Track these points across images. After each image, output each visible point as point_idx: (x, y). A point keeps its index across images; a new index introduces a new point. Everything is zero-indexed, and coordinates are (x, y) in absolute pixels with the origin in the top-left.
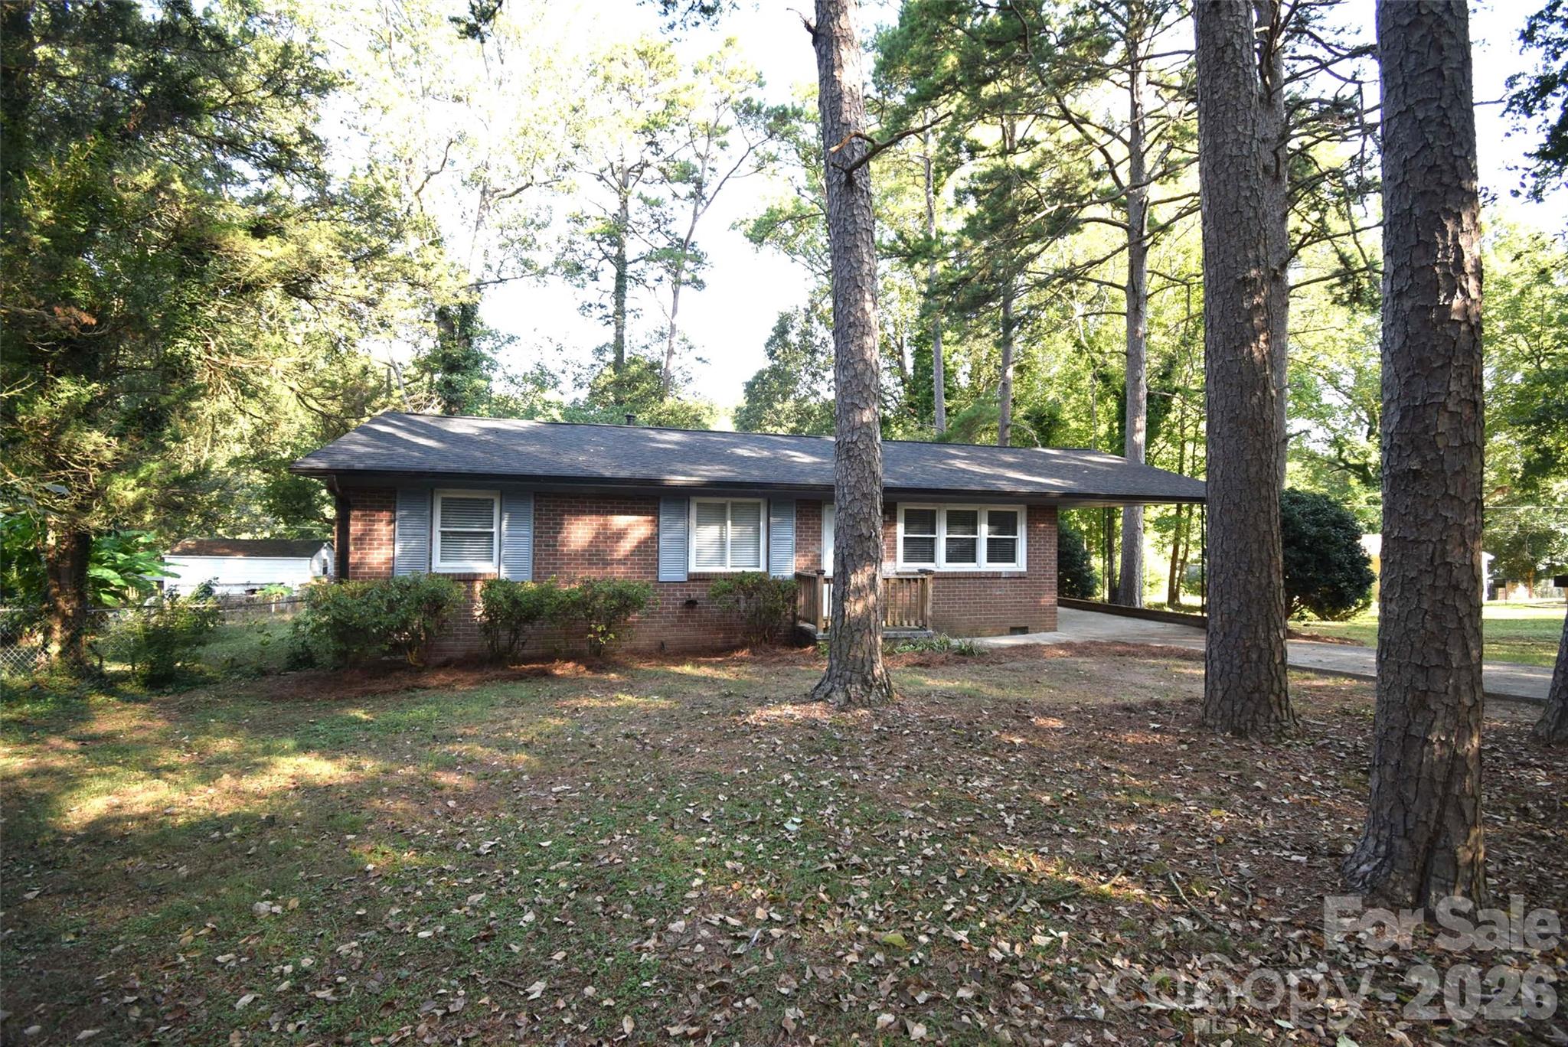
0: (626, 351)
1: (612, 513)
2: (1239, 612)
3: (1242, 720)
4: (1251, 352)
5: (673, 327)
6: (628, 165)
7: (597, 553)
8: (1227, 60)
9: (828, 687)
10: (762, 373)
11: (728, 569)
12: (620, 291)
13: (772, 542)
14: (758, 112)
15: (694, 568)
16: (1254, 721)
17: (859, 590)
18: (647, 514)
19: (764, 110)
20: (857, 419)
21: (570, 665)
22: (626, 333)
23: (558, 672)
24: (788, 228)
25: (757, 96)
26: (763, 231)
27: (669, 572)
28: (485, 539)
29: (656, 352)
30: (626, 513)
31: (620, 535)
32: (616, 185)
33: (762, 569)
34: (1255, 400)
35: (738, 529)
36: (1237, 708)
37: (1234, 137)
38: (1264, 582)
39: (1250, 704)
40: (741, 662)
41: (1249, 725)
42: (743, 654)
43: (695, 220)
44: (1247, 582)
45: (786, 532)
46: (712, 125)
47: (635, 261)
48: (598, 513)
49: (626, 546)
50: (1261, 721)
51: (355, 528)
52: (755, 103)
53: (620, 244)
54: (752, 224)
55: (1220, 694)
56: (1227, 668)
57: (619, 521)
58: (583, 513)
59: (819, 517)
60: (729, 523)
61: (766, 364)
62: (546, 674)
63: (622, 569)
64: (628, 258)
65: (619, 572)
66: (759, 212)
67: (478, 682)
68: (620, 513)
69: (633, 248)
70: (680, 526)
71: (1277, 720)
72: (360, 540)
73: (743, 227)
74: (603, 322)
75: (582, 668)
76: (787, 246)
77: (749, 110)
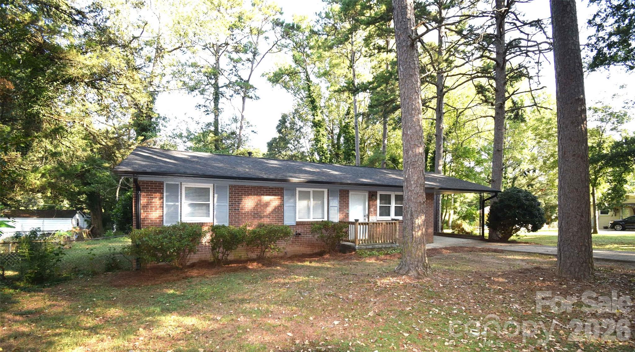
0: (219, 126)
1: (263, 195)
2: (577, 232)
3: (579, 274)
4: (581, 128)
5: (242, 117)
6: (219, 43)
7: (256, 213)
8: (568, 10)
9: (407, 268)
10: (275, 139)
11: (311, 220)
12: (216, 100)
13: (330, 208)
14: (282, 25)
15: (298, 220)
16: (584, 275)
17: (419, 226)
18: (278, 195)
19: (284, 25)
20: (417, 151)
21: (255, 264)
22: (219, 118)
23: (250, 267)
24: (287, 78)
25: (282, 18)
26: (276, 78)
27: (288, 221)
28: (204, 207)
29: (234, 127)
30: (269, 195)
31: (267, 204)
32: (213, 51)
33: (326, 219)
34: (583, 147)
35: (315, 202)
36: (577, 270)
37: (572, 41)
38: (587, 220)
39: (582, 268)
40: (328, 260)
41: (582, 276)
42: (327, 256)
43: (252, 71)
44: (581, 220)
45: (335, 203)
46: (259, 29)
47: (222, 87)
48: (257, 195)
49: (270, 209)
50: (587, 274)
51: (143, 201)
52: (281, 21)
53: (216, 79)
54: (272, 75)
55: (569, 264)
56: (572, 254)
57: (266, 198)
58: (251, 194)
59: (348, 197)
60: (312, 199)
61: (277, 135)
62: (246, 269)
63: (268, 220)
64: (220, 85)
65: (266, 221)
66: (277, 70)
67: (215, 274)
68: (267, 195)
69: (222, 81)
70: (292, 201)
71: (592, 274)
72: (146, 207)
73: (267, 76)
74: (206, 113)
75: (260, 265)
76: (286, 86)
77: (277, 23)
